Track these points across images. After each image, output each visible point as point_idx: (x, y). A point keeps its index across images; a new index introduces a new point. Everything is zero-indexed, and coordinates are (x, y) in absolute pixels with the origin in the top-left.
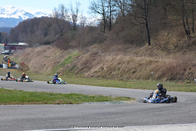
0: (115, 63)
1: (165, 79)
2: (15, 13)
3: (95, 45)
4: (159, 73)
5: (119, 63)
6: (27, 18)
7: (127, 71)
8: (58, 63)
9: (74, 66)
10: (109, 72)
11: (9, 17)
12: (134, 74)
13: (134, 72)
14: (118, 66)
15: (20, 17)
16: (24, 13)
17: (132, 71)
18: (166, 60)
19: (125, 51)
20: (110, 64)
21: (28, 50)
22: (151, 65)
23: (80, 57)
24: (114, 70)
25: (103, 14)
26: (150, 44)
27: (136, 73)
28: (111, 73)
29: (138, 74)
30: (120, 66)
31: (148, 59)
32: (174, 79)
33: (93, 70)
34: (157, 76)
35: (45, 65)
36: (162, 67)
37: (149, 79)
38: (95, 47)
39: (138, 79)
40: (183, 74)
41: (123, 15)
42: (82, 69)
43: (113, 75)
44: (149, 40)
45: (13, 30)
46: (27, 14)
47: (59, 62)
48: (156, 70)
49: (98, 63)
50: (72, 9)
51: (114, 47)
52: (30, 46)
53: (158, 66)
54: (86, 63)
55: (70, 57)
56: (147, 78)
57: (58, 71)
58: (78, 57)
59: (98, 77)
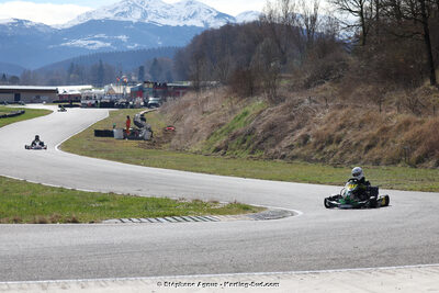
0: (334, 126)
1: (431, 163)
7: (356, 145)
8: (220, 126)
9: (250, 134)
10: (319, 147)
12: (370, 152)
13: (369, 147)
14: (339, 133)
15: (206, 24)
16: (214, 14)
17: (366, 144)
20: (324, 127)
22: (407, 130)
23: (264, 113)
24: (330, 142)
25: (361, 13)
27: (374, 149)
28: (321, 149)
29: (376, 151)
30: (343, 132)
31: (404, 116)
33: (284, 144)
34: (416, 154)
35: (196, 131)
36: (429, 135)
37: (399, 161)
38: (325, 89)
39: (377, 163)
42: (265, 139)
43: (325, 153)
47: (223, 124)
48: (414, 143)
49: (299, 127)
53: (422, 131)
54: (272, 127)
55: (246, 114)
56: (394, 161)
57: (218, 144)
58: (261, 112)
59: (294, 158)
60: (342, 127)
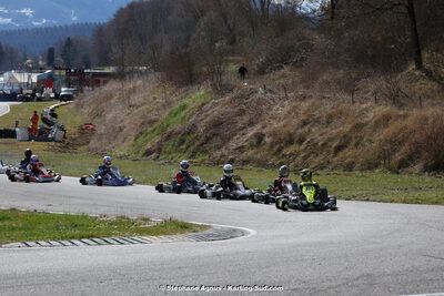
0: (295, 122)
1: (418, 167)
4: (405, 149)
7: (323, 145)
9: (189, 133)
10: (275, 149)
12: (341, 154)
13: (339, 148)
14: (300, 131)
17: (335, 144)
20: (282, 123)
22: (386, 126)
24: (290, 142)
27: (346, 151)
28: (280, 150)
29: (349, 153)
30: (306, 129)
33: (233, 145)
34: (398, 157)
37: (377, 165)
39: (349, 168)
42: (209, 139)
43: (284, 156)
48: (394, 142)
49: (251, 124)
53: (406, 127)
54: (217, 124)
55: (184, 107)
58: (203, 104)
59: (245, 163)
60: (305, 123)
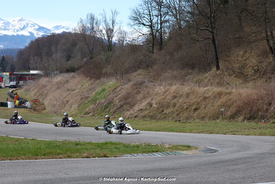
0: (169, 97)
1: (241, 118)
2: (24, 28)
3: (140, 71)
4: (233, 110)
5: (175, 97)
6: (40, 34)
7: (187, 108)
8: (87, 98)
9: (110, 103)
10: (160, 110)
11: (15, 34)
12: (197, 112)
13: (196, 110)
14: (172, 101)
15: (31, 33)
16: (37, 27)
17: (193, 108)
18: (243, 91)
19: (182, 80)
20: (162, 98)
21: (44, 81)
22: (220, 98)
23: (118, 90)
24: (168, 107)
25: (151, 26)
26: (218, 68)
27: (199, 111)
28: (163, 111)
29: (201, 112)
30: (175, 100)
31: (217, 89)
32: (254, 118)
33: (136, 108)
34: (229, 113)
35: (67, 102)
36: (236, 102)
37: (218, 118)
38: (139, 74)
39: (203, 118)
40: (267, 110)
41: (180, 27)
42: (122, 106)
43: (166, 114)
44: (218, 62)
45: (21, 53)
46: (41, 28)
47: (88, 97)
48: (227, 106)
49: (144, 98)
50: (105, 21)
51: (166, 74)
52: (47, 75)
53: (230, 99)
54: (126, 98)
55: (104, 90)
56: (215, 117)
57: (87, 110)
58: (115, 89)
59: (144, 117)
